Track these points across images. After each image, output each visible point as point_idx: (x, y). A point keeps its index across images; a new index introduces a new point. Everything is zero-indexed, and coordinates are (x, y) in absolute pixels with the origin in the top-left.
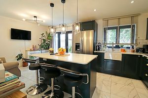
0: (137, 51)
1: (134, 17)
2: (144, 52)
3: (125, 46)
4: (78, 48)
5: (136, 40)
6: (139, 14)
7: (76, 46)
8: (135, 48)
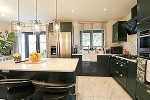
0: (107, 52)
1: (103, 23)
2: (112, 53)
3: (98, 48)
4: (53, 51)
5: (106, 43)
6: (107, 21)
7: (52, 49)
8: (105, 49)
